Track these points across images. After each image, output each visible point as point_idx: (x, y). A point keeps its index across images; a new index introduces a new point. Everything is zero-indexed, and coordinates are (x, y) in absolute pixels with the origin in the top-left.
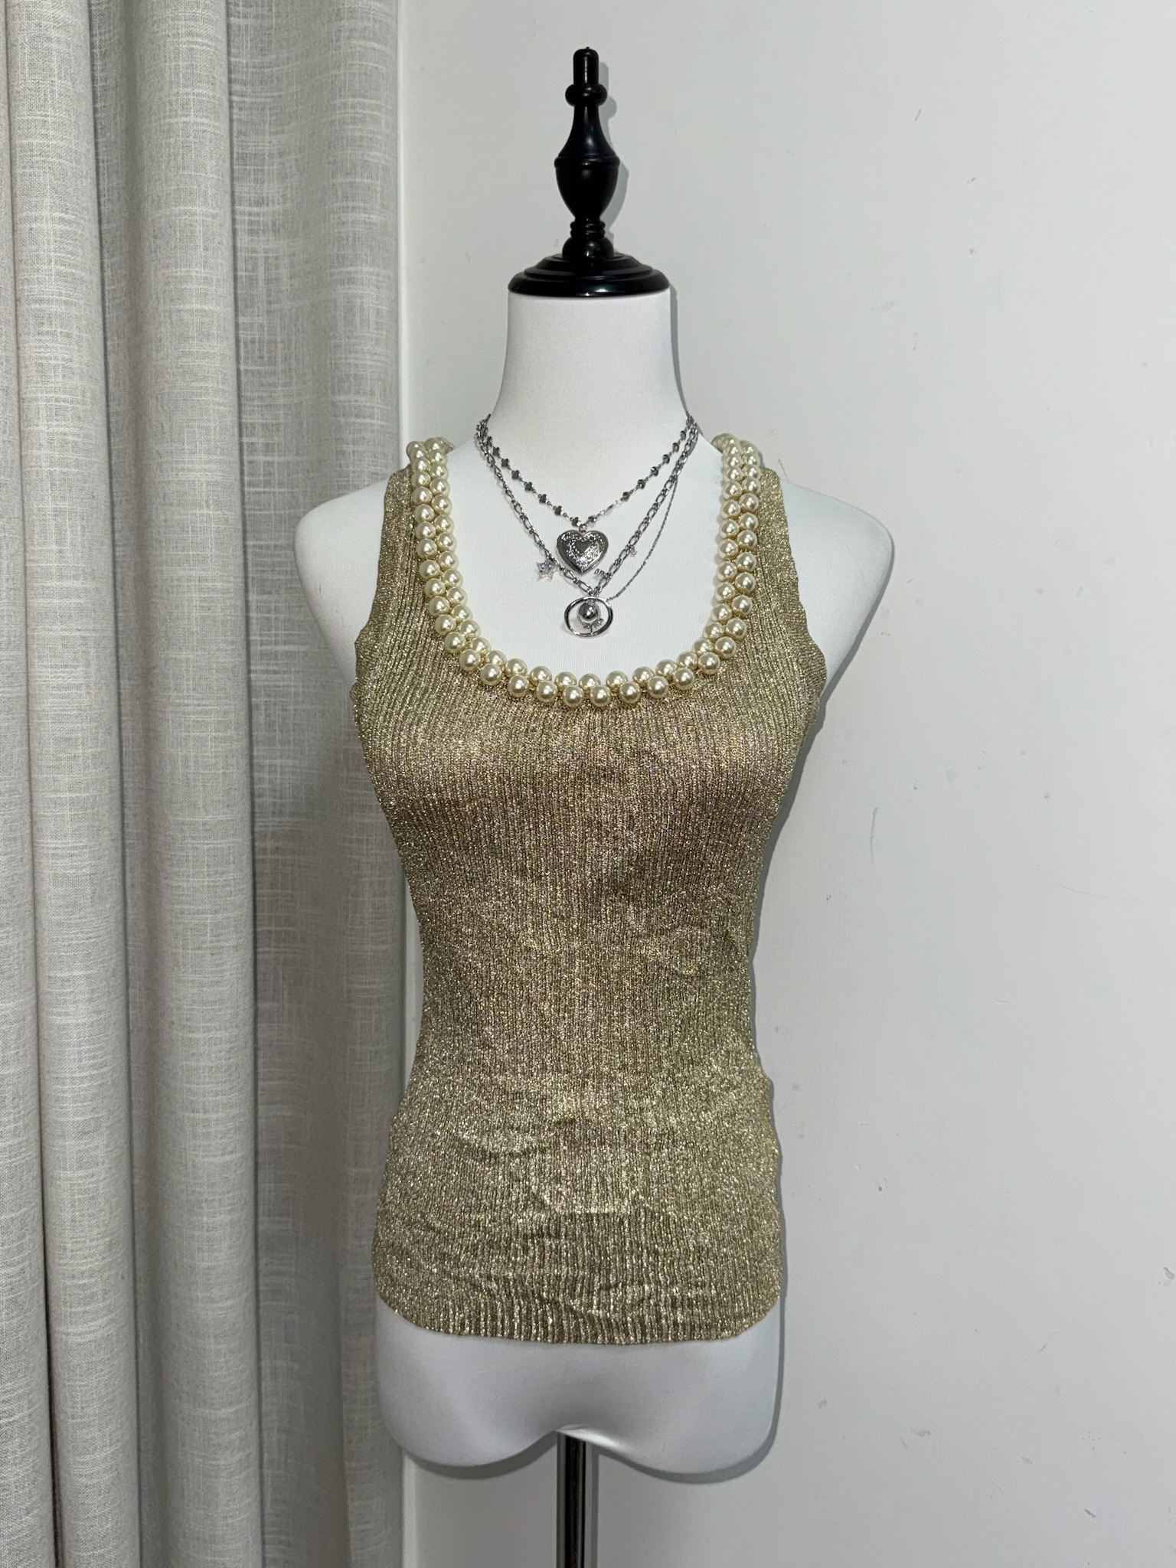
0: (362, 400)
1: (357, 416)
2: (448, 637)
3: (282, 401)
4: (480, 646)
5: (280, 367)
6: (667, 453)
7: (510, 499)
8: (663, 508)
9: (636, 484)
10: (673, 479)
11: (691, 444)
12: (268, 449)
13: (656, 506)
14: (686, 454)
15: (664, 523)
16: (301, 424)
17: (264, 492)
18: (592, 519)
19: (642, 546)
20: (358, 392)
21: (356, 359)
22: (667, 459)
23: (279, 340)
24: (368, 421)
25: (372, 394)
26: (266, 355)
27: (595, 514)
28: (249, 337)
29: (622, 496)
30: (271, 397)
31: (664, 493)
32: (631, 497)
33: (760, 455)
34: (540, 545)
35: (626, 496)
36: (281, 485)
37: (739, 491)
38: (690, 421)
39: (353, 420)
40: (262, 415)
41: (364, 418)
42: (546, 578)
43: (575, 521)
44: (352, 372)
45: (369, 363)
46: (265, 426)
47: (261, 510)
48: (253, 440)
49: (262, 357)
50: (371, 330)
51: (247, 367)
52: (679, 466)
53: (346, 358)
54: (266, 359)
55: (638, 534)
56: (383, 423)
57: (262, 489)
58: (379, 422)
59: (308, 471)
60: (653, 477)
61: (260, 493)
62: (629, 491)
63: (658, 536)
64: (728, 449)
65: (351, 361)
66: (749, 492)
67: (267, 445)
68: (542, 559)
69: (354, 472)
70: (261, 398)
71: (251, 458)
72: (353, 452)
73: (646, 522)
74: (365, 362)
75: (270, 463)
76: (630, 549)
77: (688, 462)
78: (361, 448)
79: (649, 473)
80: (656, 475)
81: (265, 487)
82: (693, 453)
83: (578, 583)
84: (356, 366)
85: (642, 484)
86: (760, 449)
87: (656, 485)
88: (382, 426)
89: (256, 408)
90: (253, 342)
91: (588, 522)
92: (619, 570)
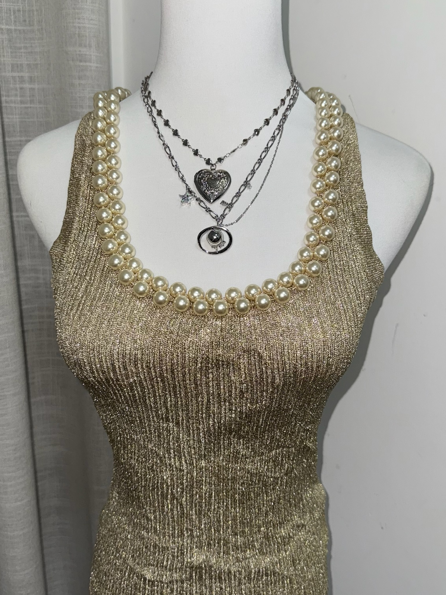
0: (84, 51)
1: (81, 61)
2: (111, 257)
3: (38, 50)
4: (134, 265)
5: (36, 27)
6: (276, 107)
7: (162, 143)
8: (272, 150)
9: (253, 132)
10: (280, 128)
11: (294, 98)
12: (31, 80)
13: (267, 149)
14: (290, 107)
15: (272, 163)
16: (49, 65)
17: (31, 107)
18: (220, 160)
19: (255, 182)
20: (80, 45)
21: (79, 23)
22: (276, 112)
23: (34, 8)
24: (88, 64)
25: (90, 46)
26: (27, 20)
27: (222, 156)
28: (16, 8)
29: (242, 142)
30: (31, 46)
31: (273, 138)
32: (249, 142)
33: (343, 107)
34: (183, 179)
35: (245, 141)
36: (40, 102)
37: (327, 137)
38: (294, 80)
39: (78, 63)
40: (27, 58)
41: (85, 62)
42: (185, 205)
43: (208, 162)
44: (77, 32)
45: (87, 26)
46: (29, 65)
47: (28, 118)
48: (22, 74)
49: (25, 21)
50: (88, 4)
51: (16, 28)
52: (285, 117)
53: (73, 23)
54: (27, 22)
55: (253, 172)
56: (98, 65)
57: (29, 105)
58: (95, 65)
59: (55, 95)
60: (266, 126)
61: (28, 107)
62: (247, 138)
63: (268, 173)
64: (320, 102)
65: (77, 25)
66: (334, 139)
67: (31, 78)
68: (184, 192)
69: (79, 97)
70: (25, 47)
71: (21, 86)
72: (79, 84)
73: (260, 161)
74: (84, 25)
75: (33, 89)
76: (246, 184)
77: (291, 114)
78: (83, 82)
79: (262, 123)
80: (268, 124)
81: (31, 103)
82: (295, 105)
83: (208, 210)
84: (79, 28)
85: (257, 132)
86: (343, 102)
87: (267, 132)
88: (97, 67)
89: (23, 54)
90: (19, 11)
91: (216, 163)
92: (238, 201)
